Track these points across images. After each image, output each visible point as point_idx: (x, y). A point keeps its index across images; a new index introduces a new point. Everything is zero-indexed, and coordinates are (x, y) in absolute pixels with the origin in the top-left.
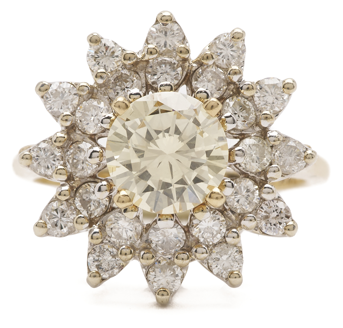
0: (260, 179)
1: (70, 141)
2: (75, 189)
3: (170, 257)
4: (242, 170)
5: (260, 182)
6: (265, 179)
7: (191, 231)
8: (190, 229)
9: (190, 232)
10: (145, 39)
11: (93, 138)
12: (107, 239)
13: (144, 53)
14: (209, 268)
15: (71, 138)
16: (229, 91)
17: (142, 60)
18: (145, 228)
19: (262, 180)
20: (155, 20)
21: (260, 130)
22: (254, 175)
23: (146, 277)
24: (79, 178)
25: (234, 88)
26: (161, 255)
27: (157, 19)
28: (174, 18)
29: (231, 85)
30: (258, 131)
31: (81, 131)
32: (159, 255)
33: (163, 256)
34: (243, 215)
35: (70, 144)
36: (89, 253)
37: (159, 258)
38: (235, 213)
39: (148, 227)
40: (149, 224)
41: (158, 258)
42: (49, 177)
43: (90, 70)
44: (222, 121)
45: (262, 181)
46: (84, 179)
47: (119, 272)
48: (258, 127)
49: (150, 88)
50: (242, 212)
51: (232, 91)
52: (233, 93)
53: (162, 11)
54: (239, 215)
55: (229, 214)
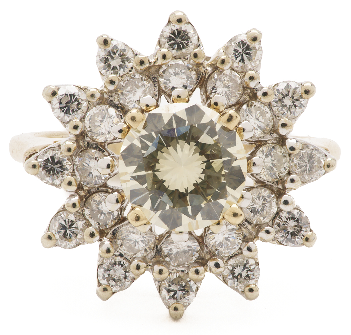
0: (277, 188)
1: (79, 149)
2: (84, 199)
3: (183, 269)
4: (259, 178)
5: (277, 191)
6: (283, 188)
7: (206, 242)
8: (205, 241)
9: (205, 244)
10: (157, 40)
11: (103, 145)
12: (118, 251)
13: (156, 57)
14: (224, 280)
15: (81, 145)
16: (245, 96)
17: (155, 64)
18: (157, 239)
19: (279, 188)
20: (168, 20)
21: (278, 136)
22: (271, 184)
23: (159, 290)
24: (89, 187)
25: (250, 92)
26: (174, 268)
27: (169, 19)
28: (188, 19)
29: (247, 90)
30: (276, 138)
31: (91, 139)
32: (172, 268)
33: (177, 269)
34: (260, 226)
35: (79, 151)
36: (99, 265)
37: (173, 270)
38: (251, 223)
39: (161, 238)
40: (162, 235)
41: (171, 270)
42: (57, 186)
43: (99, 73)
44: (239, 130)
45: (279, 190)
46: (94, 188)
47: (130, 284)
48: (276, 134)
49: (162, 93)
50: (259, 223)
51: (249, 95)
52: (250, 97)
53: (175, 11)
54: (256, 225)
55: (246, 224)
